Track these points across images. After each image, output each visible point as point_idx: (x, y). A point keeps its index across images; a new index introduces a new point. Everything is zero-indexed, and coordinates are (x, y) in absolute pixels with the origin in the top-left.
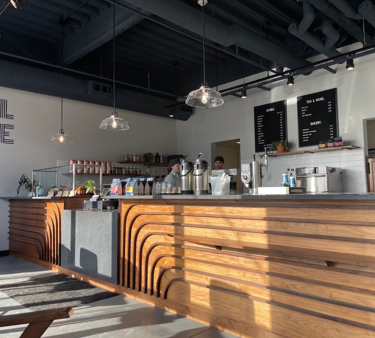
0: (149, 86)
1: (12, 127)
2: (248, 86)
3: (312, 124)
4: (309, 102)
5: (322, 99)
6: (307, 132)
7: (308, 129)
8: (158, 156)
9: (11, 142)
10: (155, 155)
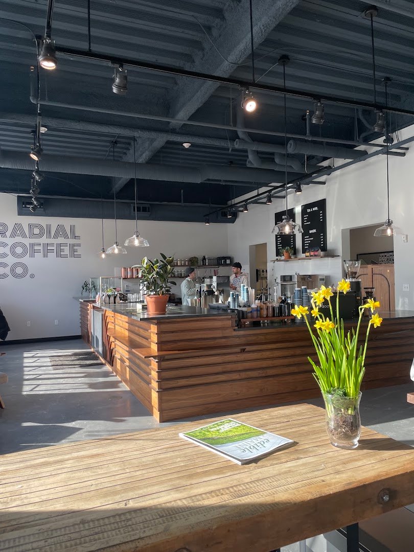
0: (182, 201)
1: (79, 245)
2: (249, 201)
3: (311, 232)
4: (309, 210)
5: (316, 209)
6: (308, 240)
7: (308, 237)
8: (204, 259)
9: (79, 256)
10: (202, 257)
